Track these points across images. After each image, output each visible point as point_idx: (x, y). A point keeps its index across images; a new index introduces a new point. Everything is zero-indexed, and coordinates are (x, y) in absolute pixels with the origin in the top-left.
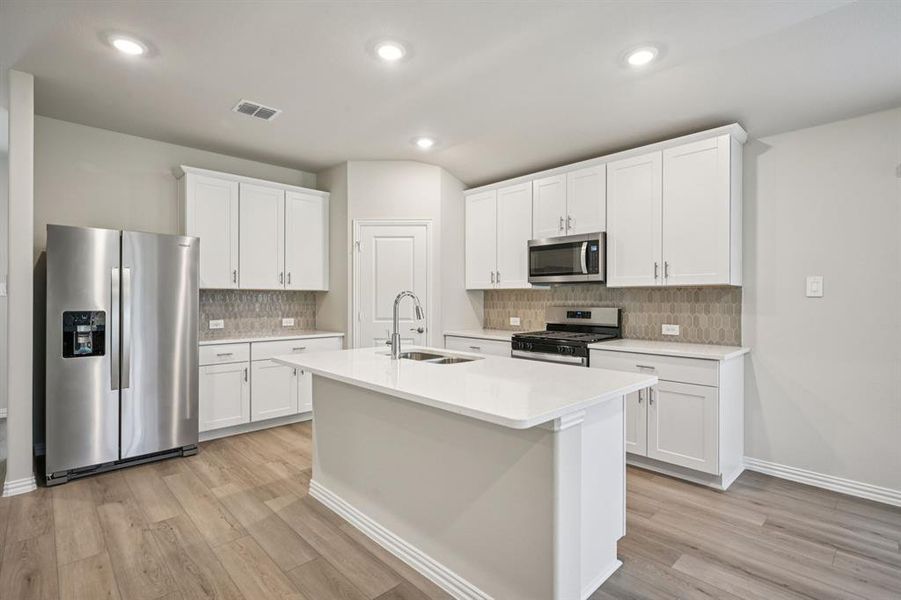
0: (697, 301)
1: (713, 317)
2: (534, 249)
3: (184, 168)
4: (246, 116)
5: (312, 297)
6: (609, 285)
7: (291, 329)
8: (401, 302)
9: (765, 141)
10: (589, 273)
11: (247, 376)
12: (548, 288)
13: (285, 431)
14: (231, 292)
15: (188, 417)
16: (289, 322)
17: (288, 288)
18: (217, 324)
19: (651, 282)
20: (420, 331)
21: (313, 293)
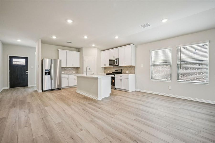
0: (130, 68)
1: (132, 70)
2: (110, 61)
3: (59, 49)
4: (68, 43)
5: (77, 68)
6: (119, 66)
7: (74, 73)
8: (87, 68)
9: (137, 46)
10: (116, 64)
11: (68, 79)
12: (113, 66)
13: (74, 88)
14: (65, 67)
15: (58, 84)
16: (74, 72)
17: (74, 67)
18: (63, 72)
19: (123, 65)
20: (94, 73)
21: (78, 68)
